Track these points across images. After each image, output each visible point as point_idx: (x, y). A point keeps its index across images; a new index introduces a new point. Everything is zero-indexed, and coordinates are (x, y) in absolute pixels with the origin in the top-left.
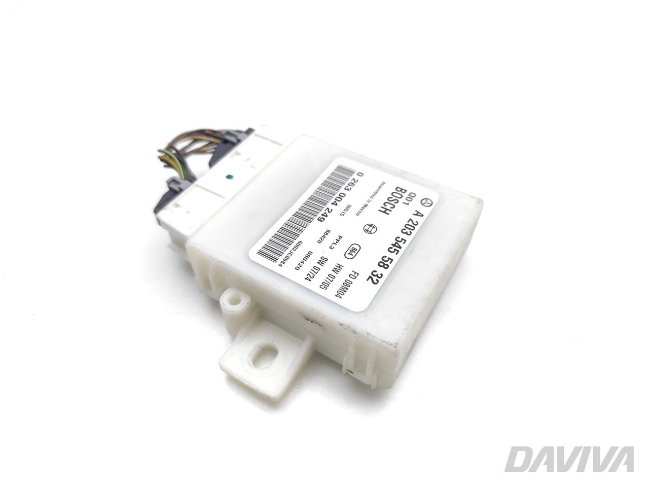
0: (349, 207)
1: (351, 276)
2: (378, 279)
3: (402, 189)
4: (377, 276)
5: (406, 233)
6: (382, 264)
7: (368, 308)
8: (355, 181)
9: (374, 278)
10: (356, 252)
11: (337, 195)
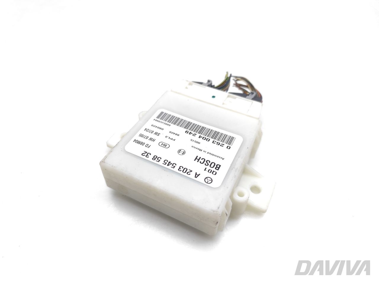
0: (199, 143)
1: (147, 145)
2: (145, 156)
3: (219, 168)
4: (147, 155)
5: (180, 168)
6: (155, 157)
7: (127, 152)
8: (222, 145)
9: (147, 154)
10: (164, 147)
11: (207, 138)
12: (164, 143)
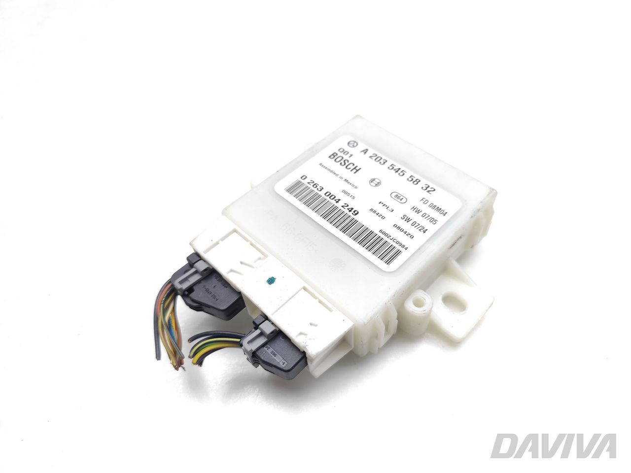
1: (425, 203)
2: (430, 187)
3: (333, 154)
5: (385, 162)
6: (415, 183)
8: (312, 183)
9: (428, 189)
10: (399, 195)
11: (328, 198)
12: (399, 200)
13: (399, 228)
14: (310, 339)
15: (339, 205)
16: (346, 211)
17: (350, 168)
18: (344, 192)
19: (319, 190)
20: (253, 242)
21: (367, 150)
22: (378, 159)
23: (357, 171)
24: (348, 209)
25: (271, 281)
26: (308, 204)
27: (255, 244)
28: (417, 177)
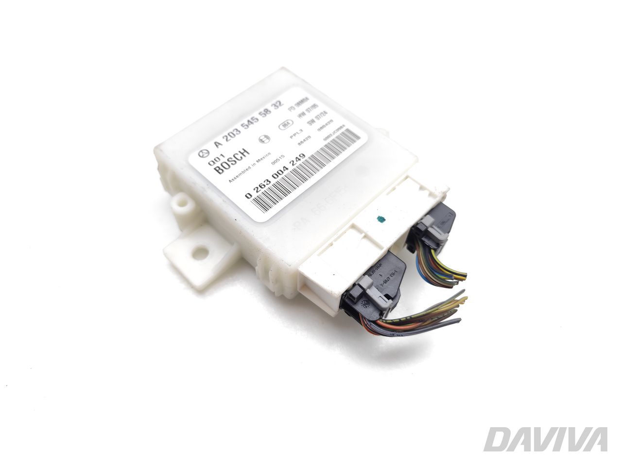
1: (294, 109)
3: (218, 170)
5: (238, 131)
6: (268, 112)
8: (257, 189)
11: (280, 177)
12: (289, 125)
13: (321, 128)
14: (436, 190)
15: (291, 168)
16: (299, 162)
17: (241, 157)
18: (274, 163)
19: (268, 183)
20: (336, 237)
21: (215, 143)
22: (232, 135)
23: (245, 151)
24: (297, 161)
25: (382, 219)
26: (286, 193)
27: (338, 236)
28: (262, 110)
